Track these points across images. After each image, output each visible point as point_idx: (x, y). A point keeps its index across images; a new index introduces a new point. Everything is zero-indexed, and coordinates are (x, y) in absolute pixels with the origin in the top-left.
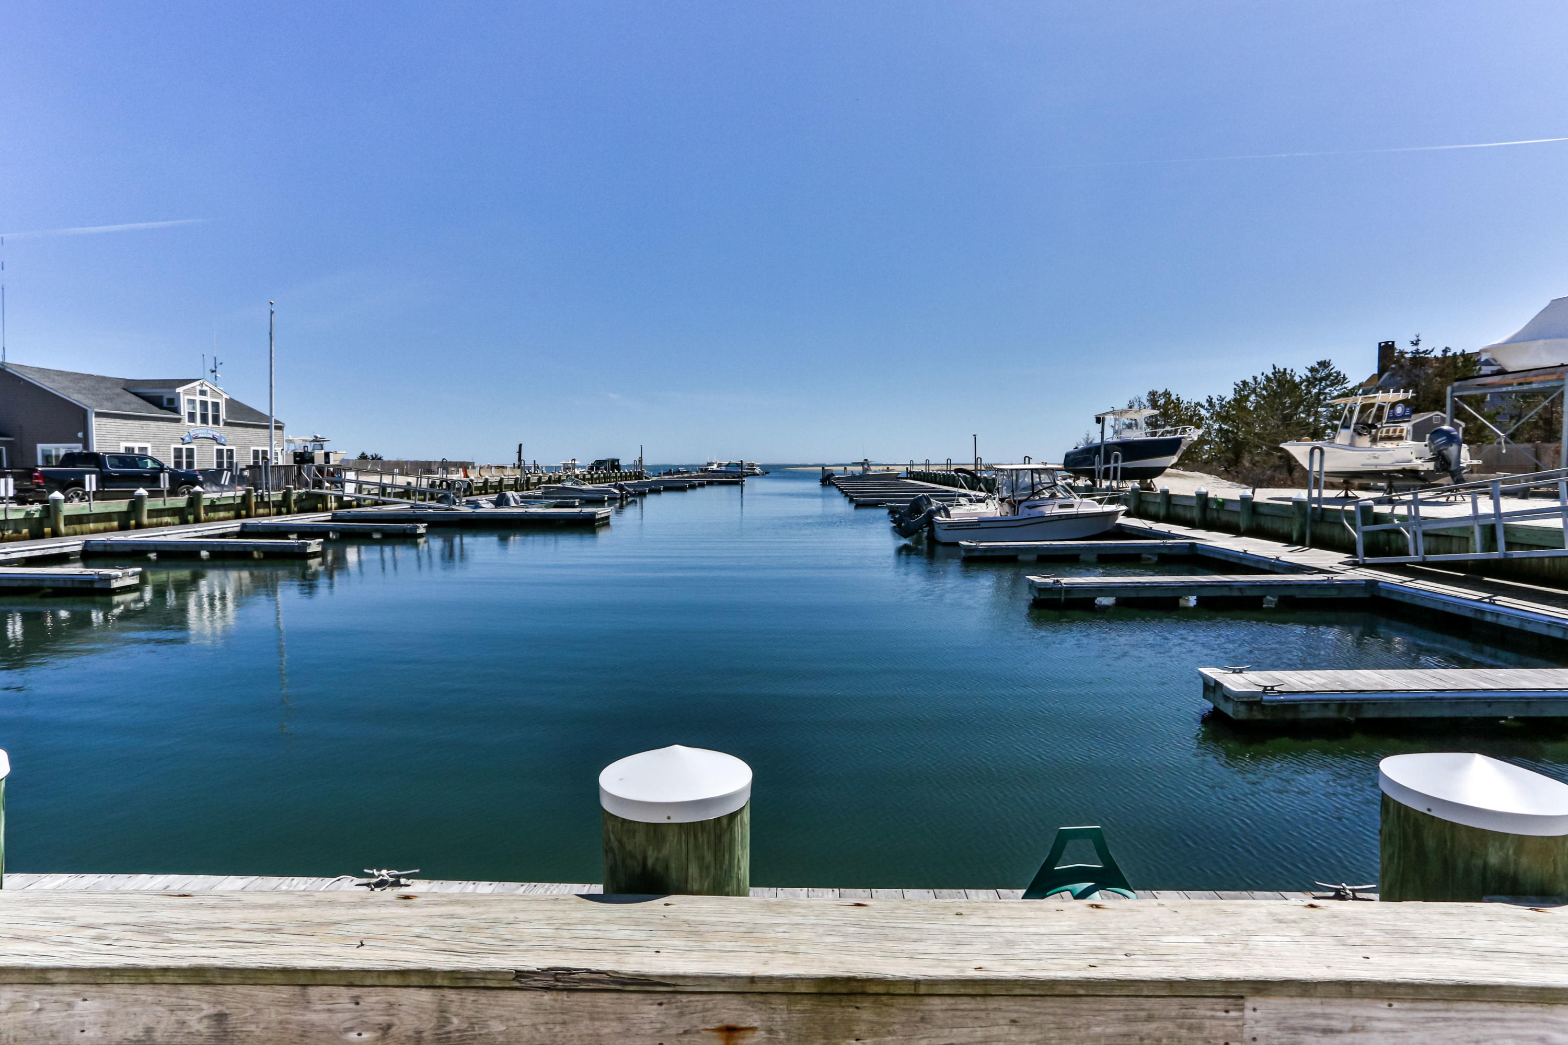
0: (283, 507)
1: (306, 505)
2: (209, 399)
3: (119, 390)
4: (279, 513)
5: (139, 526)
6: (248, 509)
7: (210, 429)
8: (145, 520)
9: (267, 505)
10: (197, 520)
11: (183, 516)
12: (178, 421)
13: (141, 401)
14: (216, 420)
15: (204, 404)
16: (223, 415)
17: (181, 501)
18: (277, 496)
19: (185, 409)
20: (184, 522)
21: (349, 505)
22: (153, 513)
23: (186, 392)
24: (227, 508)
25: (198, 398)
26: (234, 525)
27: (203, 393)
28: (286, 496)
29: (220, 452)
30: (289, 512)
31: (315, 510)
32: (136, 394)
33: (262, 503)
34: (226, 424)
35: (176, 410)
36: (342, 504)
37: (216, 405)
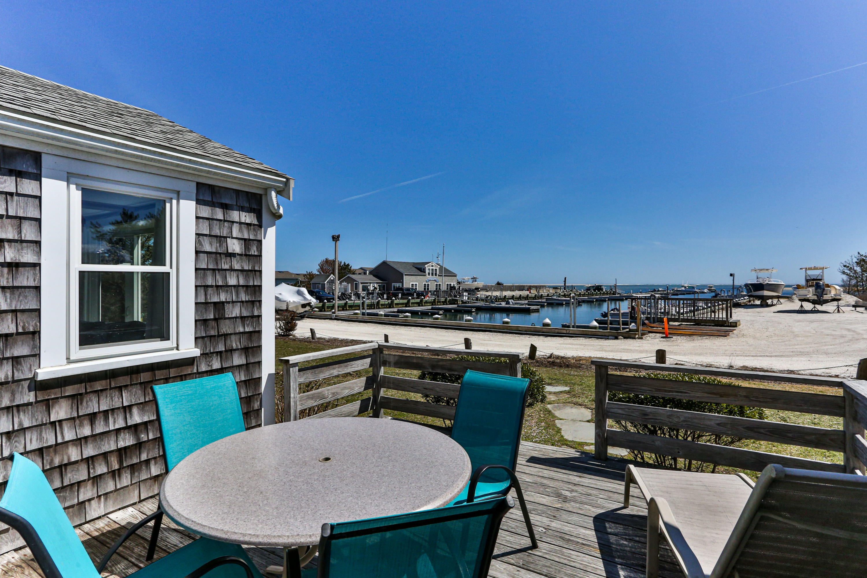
0: (444, 303)
1: (452, 302)
2: (434, 268)
3: (411, 267)
4: (444, 304)
5: (409, 306)
6: (435, 303)
7: (434, 278)
8: (410, 305)
9: (440, 302)
10: (422, 306)
11: (419, 304)
12: (425, 275)
13: (416, 270)
14: (436, 275)
15: (433, 269)
16: (438, 273)
17: (418, 300)
18: (443, 300)
19: (427, 271)
20: (419, 306)
21: (465, 303)
22: (412, 303)
23: (428, 267)
24: (430, 302)
25: (431, 268)
26: (430, 307)
27: (432, 266)
28: (446, 299)
29: (437, 285)
30: (446, 304)
31: (455, 304)
32: (416, 268)
33: (439, 302)
34: (439, 276)
35: (425, 272)
36: (463, 302)
37: (436, 270)
